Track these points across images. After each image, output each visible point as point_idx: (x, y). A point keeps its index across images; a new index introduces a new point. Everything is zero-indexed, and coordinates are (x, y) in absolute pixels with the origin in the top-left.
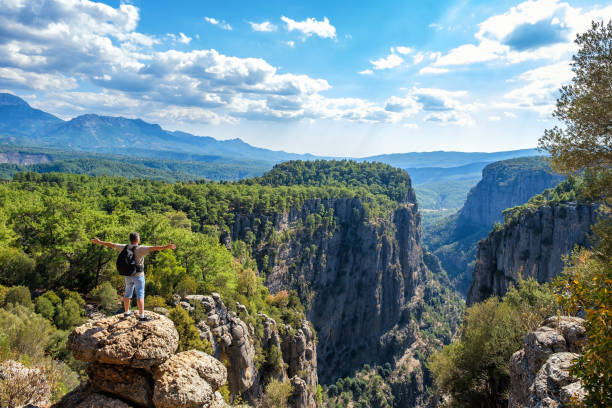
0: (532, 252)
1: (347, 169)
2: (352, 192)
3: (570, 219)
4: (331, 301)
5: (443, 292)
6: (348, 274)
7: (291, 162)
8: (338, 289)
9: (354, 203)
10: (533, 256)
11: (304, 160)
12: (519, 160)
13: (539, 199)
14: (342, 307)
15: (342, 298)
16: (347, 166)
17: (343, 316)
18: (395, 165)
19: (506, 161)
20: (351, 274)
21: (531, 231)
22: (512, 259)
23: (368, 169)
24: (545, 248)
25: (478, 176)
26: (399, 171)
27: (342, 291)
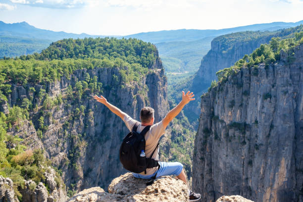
0: (236, 101)
1: (109, 45)
2: (112, 62)
3: (261, 76)
4: (99, 147)
5: (185, 132)
6: (111, 126)
7: (64, 40)
8: (104, 137)
9: (113, 71)
10: (237, 104)
11: (75, 38)
12: (235, 34)
13: (241, 62)
14: (109, 151)
15: (108, 144)
16: (109, 42)
17: (110, 157)
18: (146, 41)
19: (227, 35)
20: (114, 125)
21: (235, 86)
22: (223, 107)
23: (125, 44)
24: (245, 98)
25: (208, 47)
26: (149, 44)
27: (108, 139)
